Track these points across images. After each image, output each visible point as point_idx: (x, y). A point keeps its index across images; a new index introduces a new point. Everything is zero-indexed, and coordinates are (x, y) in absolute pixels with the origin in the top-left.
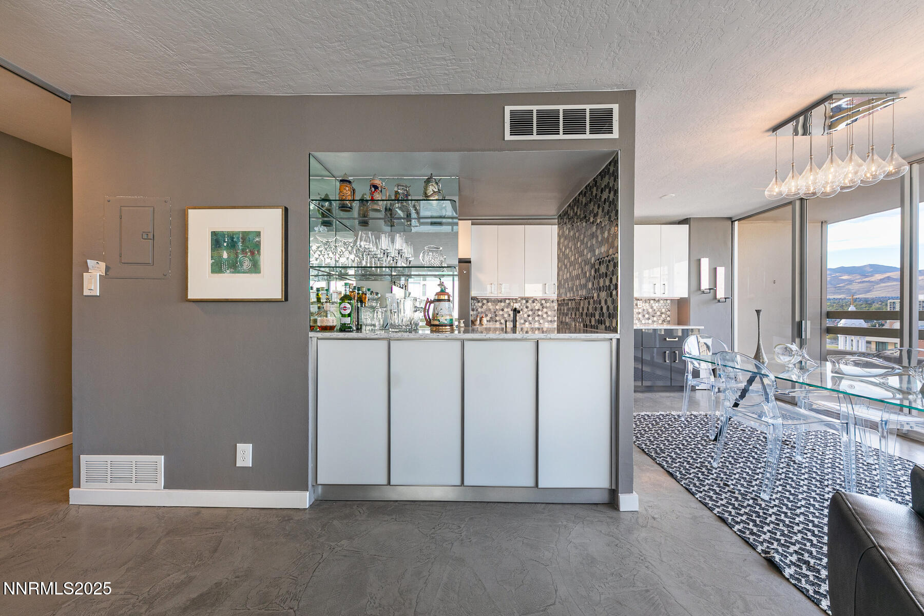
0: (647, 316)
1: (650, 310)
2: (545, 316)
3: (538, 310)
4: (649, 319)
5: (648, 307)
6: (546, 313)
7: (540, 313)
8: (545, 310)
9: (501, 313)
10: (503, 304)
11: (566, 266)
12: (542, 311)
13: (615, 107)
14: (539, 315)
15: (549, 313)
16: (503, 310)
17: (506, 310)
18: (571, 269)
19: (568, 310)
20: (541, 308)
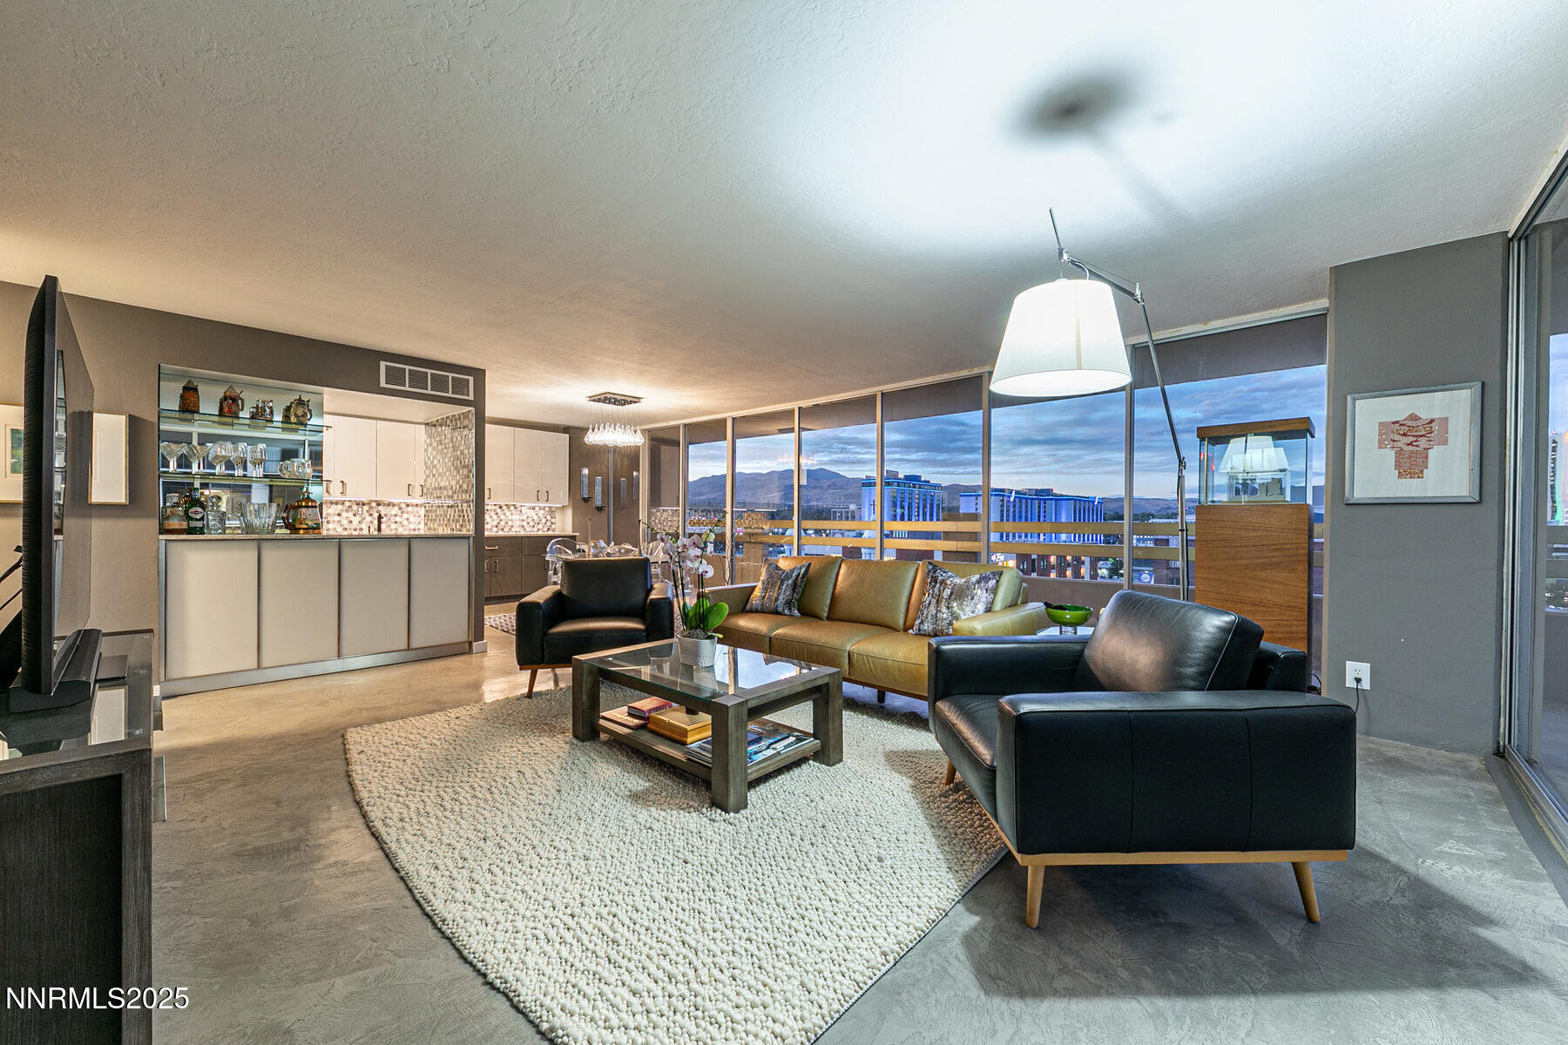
0: (532, 524)
1: (535, 518)
2: (405, 523)
3: (396, 515)
4: (533, 526)
5: (534, 514)
6: (408, 519)
7: (398, 519)
8: (405, 516)
9: (337, 518)
10: (340, 507)
11: (434, 476)
12: (401, 516)
13: (471, 379)
14: (396, 522)
15: (412, 519)
16: (339, 515)
17: (344, 514)
18: (439, 479)
19: (436, 516)
20: (399, 513)
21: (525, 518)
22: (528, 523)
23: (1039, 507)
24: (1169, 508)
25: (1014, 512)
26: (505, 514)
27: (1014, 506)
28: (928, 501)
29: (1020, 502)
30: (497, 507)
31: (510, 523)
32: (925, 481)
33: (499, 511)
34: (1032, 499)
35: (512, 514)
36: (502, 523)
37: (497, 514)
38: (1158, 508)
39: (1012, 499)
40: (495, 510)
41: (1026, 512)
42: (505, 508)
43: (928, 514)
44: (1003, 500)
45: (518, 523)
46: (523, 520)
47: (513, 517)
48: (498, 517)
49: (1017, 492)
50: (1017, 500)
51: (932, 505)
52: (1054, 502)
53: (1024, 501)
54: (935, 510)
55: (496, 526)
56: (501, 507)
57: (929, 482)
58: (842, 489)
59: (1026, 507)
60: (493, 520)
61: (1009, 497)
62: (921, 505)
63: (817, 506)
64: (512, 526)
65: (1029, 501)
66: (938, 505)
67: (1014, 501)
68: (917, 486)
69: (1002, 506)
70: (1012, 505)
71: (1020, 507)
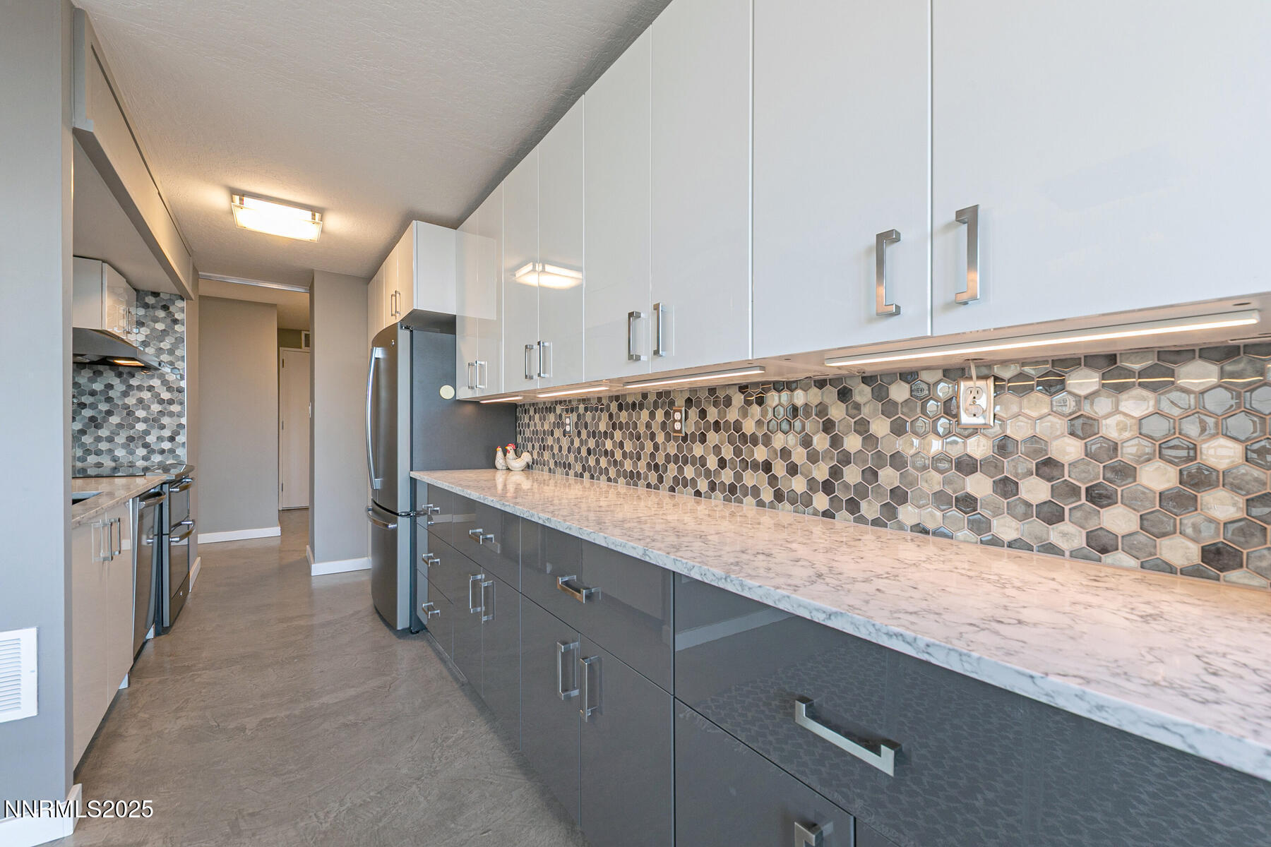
21: (979, 448)
22: (1007, 487)
26: (862, 427)
30: (831, 393)
31: (889, 476)
33: (837, 412)
35: (898, 429)
36: (852, 475)
37: (828, 426)
40: (822, 410)
42: (862, 394)
45: (934, 482)
46: (967, 466)
47: (909, 446)
48: (836, 442)
55: (828, 487)
56: (844, 395)
60: (813, 458)
64: (899, 496)
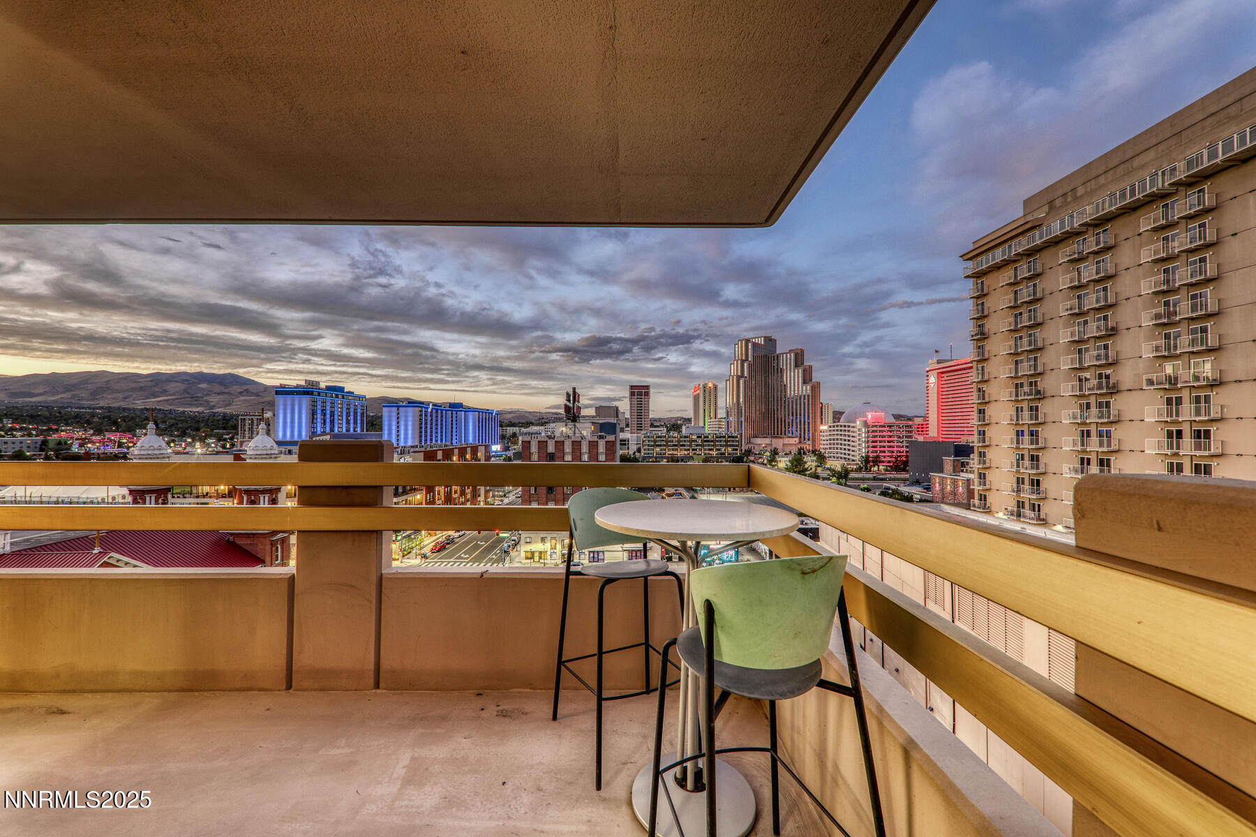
23: (452, 417)
24: (543, 419)
25: (432, 420)
27: (431, 416)
28: (352, 410)
29: (437, 412)
32: (349, 392)
34: (446, 410)
38: (537, 418)
39: (429, 410)
41: (442, 421)
43: (352, 422)
44: (421, 411)
49: (435, 405)
50: (434, 411)
51: (355, 413)
52: (463, 413)
53: (439, 411)
54: (359, 418)
57: (353, 393)
58: (258, 396)
59: (442, 417)
61: (427, 408)
62: (344, 413)
63: (224, 413)
65: (444, 412)
66: (362, 414)
67: (432, 412)
68: (340, 396)
69: (421, 415)
70: (429, 415)
71: (437, 417)
